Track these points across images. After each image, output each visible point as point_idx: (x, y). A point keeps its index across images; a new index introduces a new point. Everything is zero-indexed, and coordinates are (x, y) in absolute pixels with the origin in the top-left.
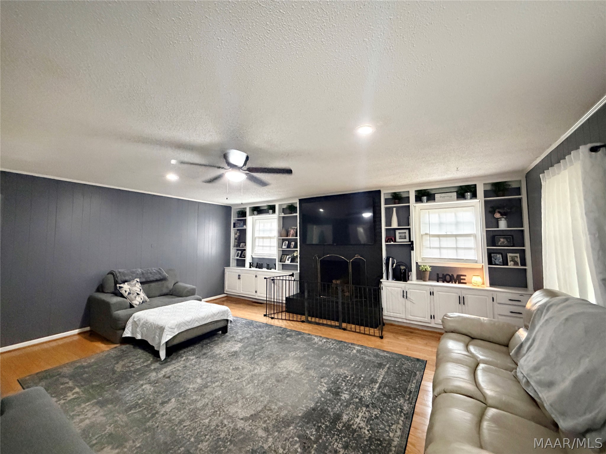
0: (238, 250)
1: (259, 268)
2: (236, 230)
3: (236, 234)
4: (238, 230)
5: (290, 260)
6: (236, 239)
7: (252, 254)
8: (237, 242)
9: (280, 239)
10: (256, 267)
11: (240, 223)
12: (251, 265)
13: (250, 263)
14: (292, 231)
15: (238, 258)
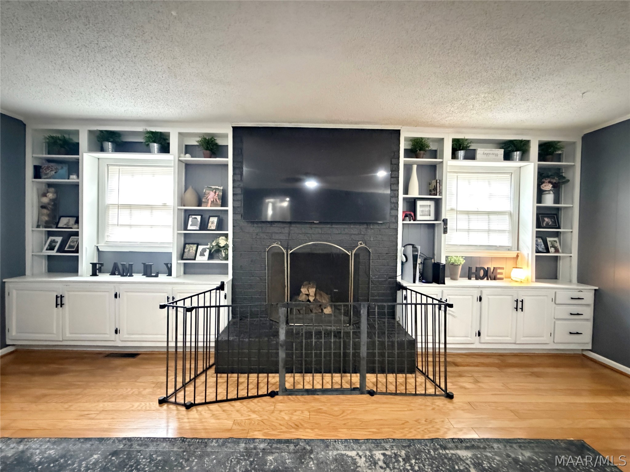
0: (50, 234)
1: (123, 275)
2: (44, 187)
3: (44, 195)
4: (50, 185)
5: (207, 253)
6: (43, 207)
7: (98, 243)
8: (48, 215)
9: (181, 209)
10: (113, 274)
11: (56, 169)
12: (96, 270)
13: (94, 265)
14: (212, 194)
15: (53, 253)
